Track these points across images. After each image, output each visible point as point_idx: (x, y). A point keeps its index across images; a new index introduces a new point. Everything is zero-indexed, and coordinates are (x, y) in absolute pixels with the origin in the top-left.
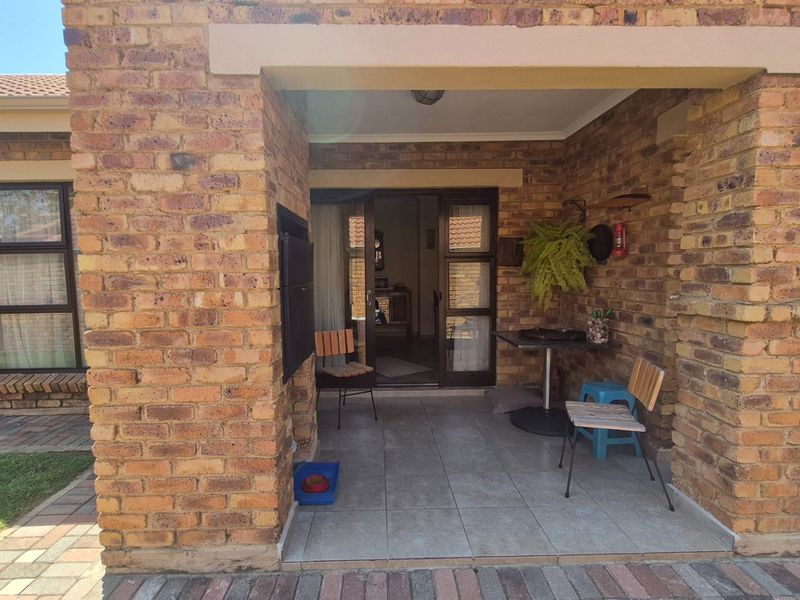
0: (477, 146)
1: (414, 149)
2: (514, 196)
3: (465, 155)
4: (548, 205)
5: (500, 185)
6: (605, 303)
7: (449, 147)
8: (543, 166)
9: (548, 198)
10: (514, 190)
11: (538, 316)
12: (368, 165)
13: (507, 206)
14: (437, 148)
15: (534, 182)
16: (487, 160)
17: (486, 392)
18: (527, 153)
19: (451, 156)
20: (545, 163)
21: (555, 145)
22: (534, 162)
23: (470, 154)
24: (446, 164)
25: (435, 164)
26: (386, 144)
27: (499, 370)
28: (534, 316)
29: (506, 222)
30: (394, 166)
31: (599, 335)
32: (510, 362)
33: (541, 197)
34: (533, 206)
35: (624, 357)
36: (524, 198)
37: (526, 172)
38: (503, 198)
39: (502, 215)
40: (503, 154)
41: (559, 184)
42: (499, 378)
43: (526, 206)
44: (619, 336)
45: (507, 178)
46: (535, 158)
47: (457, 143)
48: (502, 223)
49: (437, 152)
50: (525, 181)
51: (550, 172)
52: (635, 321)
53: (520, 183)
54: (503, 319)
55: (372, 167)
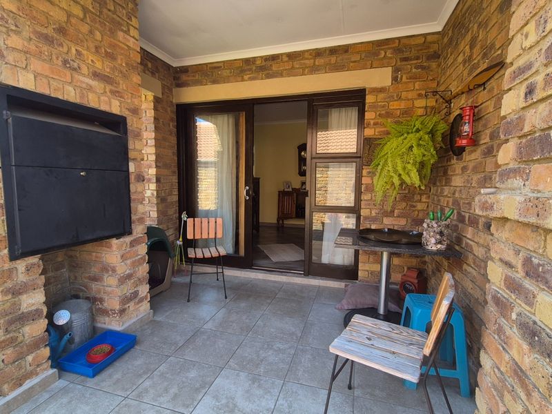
0: (345, 49)
1: (285, 59)
2: (381, 96)
3: (333, 59)
4: (421, 103)
5: (367, 86)
6: (459, 205)
7: (318, 53)
8: (415, 62)
9: (420, 95)
10: (382, 90)
11: (402, 217)
12: (246, 77)
13: (374, 106)
14: (307, 55)
15: (404, 79)
16: (355, 62)
17: (346, 286)
18: (398, 50)
19: (319, 61)
20: (418, 58)
21: (429, 38)
22: (406, 59)
23: (338, 57)
24: (314, 70)
25: (304, 70)
26: (261, 57)
27: (361, 266)
28: (398, 216)
29: (372, 122)
30: (269, 76)
31: (433, 241)
32: (371, 260)
33: (410, 95)
34: (403, 105)
35: (469, 269)
36: (392, 97)
37: (396, 70)
38: (369, 99)
39: (369, 115)
40: (371, 53)
41: (434, 79)
42: (360, 274)
43: (394, 105)
44: (467, 243)
45: (376, 78)
46: (406, 55)
47: (325, 49)
48: (369, 124)
49: (307, 59)
50: (395, 79)
51: (423, 68)
52: (480, 227)
53: (388, 82)
54: (366, 218)
55: (251, 79)
